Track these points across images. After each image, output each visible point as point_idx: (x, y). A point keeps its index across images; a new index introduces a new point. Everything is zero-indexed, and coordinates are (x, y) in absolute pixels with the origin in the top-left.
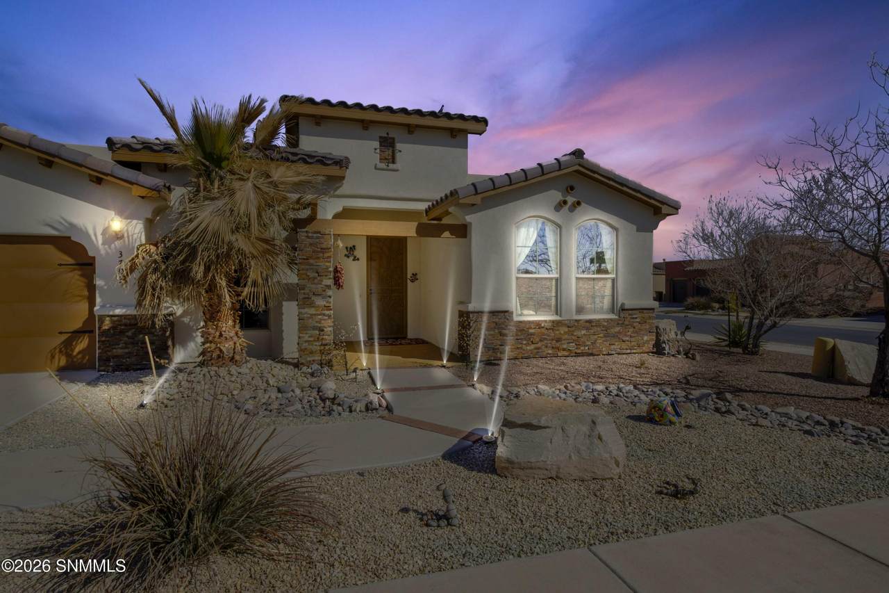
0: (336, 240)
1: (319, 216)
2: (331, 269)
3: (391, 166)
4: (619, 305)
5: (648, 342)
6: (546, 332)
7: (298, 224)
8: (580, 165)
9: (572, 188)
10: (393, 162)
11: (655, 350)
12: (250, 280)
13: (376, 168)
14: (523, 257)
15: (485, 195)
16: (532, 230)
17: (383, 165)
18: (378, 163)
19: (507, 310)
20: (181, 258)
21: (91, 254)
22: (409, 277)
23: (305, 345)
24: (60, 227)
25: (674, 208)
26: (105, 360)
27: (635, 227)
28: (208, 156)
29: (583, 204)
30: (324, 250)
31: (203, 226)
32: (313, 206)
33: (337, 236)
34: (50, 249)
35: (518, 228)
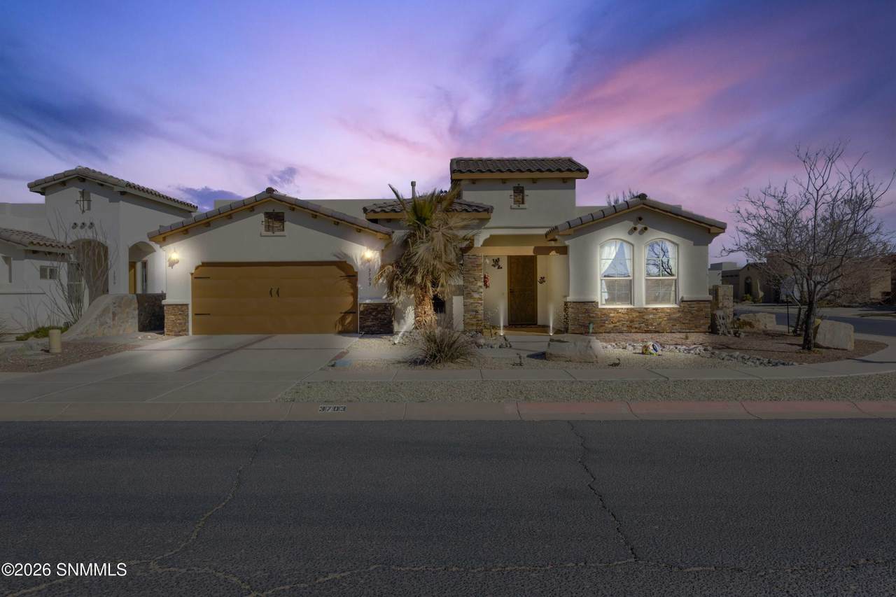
0: (485, 259)
1: (475, 246)
2: (482, 276)
3: (521, 206)
4: (680, 298)
5: (704, 324)
6: (622, 316)
7: (464, 250)
8: (644, 204)
9: (640, 219)
10: (523, 203)
11: (710, 330)
12: (440, 284)
13: (511, 208)
14: (607, 266)
15: (576, 228)
16: (613, 248)
17: (515, 206)
18: (512, 204)
19: (593, 300)
20: (410, 273)
21: (355, 270)
22: (538, 279)
23: (468, 321)
24: (340, 256)
25: (722, 228)
26: (362, 328)
27: (692, 242)
28: (419, 219)
29: (649, 228)
30: (479, 265)
31: (421, 258)
32: (472, 241)
33: (486, 257)
34: (334, 268)
35: (602, 246)
